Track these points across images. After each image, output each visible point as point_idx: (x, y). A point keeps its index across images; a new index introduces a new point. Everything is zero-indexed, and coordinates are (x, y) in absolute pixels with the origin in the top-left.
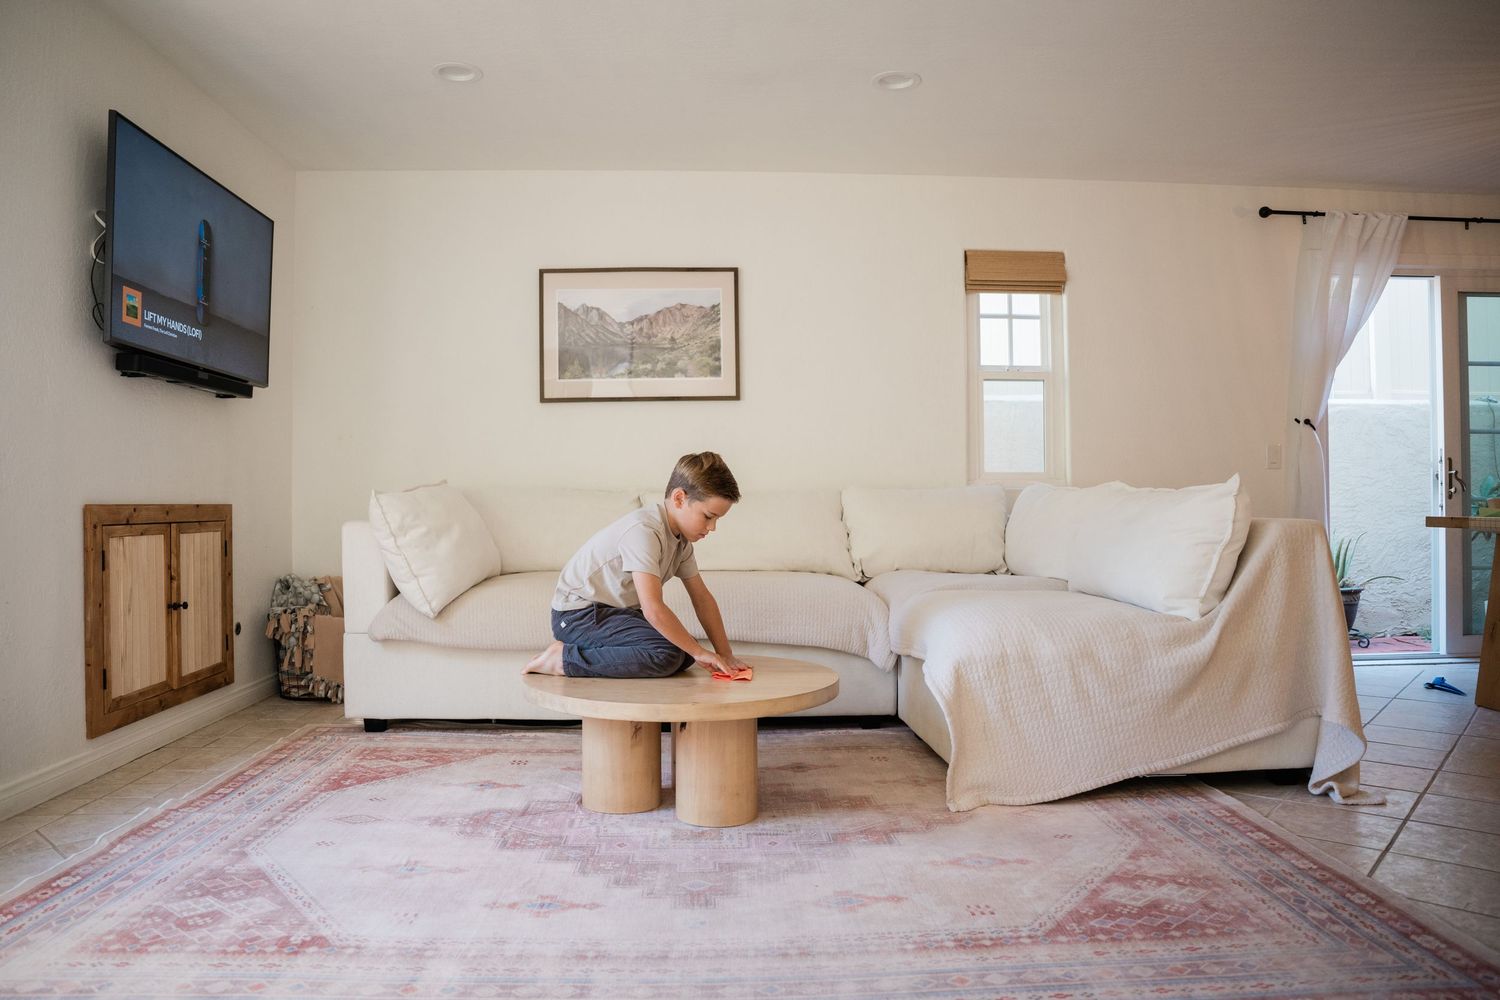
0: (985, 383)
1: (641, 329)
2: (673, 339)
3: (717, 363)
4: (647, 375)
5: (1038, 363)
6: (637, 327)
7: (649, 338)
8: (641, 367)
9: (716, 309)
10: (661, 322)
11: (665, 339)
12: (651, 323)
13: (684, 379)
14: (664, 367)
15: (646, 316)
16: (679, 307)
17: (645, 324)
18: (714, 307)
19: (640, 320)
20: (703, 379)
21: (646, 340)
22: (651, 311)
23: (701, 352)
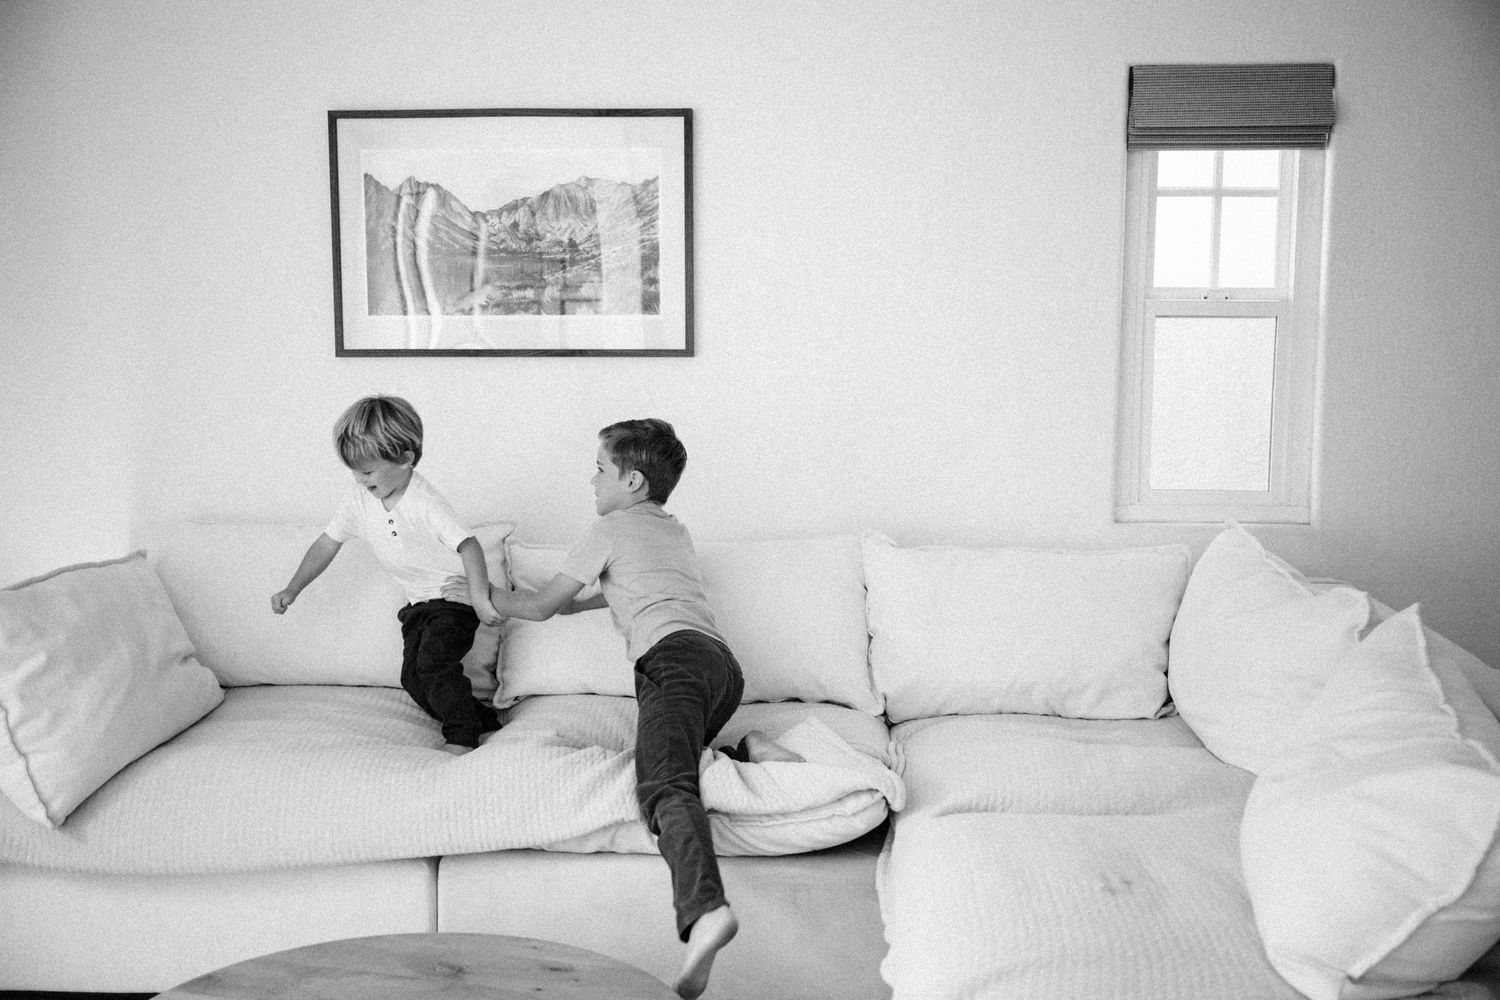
0: (1158, 320)
1: (515, 225)
2: (573, 244)
3: (652, 289)
4: (526, 310)
5: (1270, 283)
6: (507, 221)
7: (530, 241)
8: (516, 294)
9: (651, 187)
10: (550, 211)
11: (560, 243)
12: (534, 215)
13: (592, 317)
14: (557, 294)
15: (524, 200)
16: (583, 183)
17: (521, 216)
18: (647, 184)
19: (513, 207)
20: (624, 317)
21: (524, 244)
22: (533, 191)
23: (624, 269)
